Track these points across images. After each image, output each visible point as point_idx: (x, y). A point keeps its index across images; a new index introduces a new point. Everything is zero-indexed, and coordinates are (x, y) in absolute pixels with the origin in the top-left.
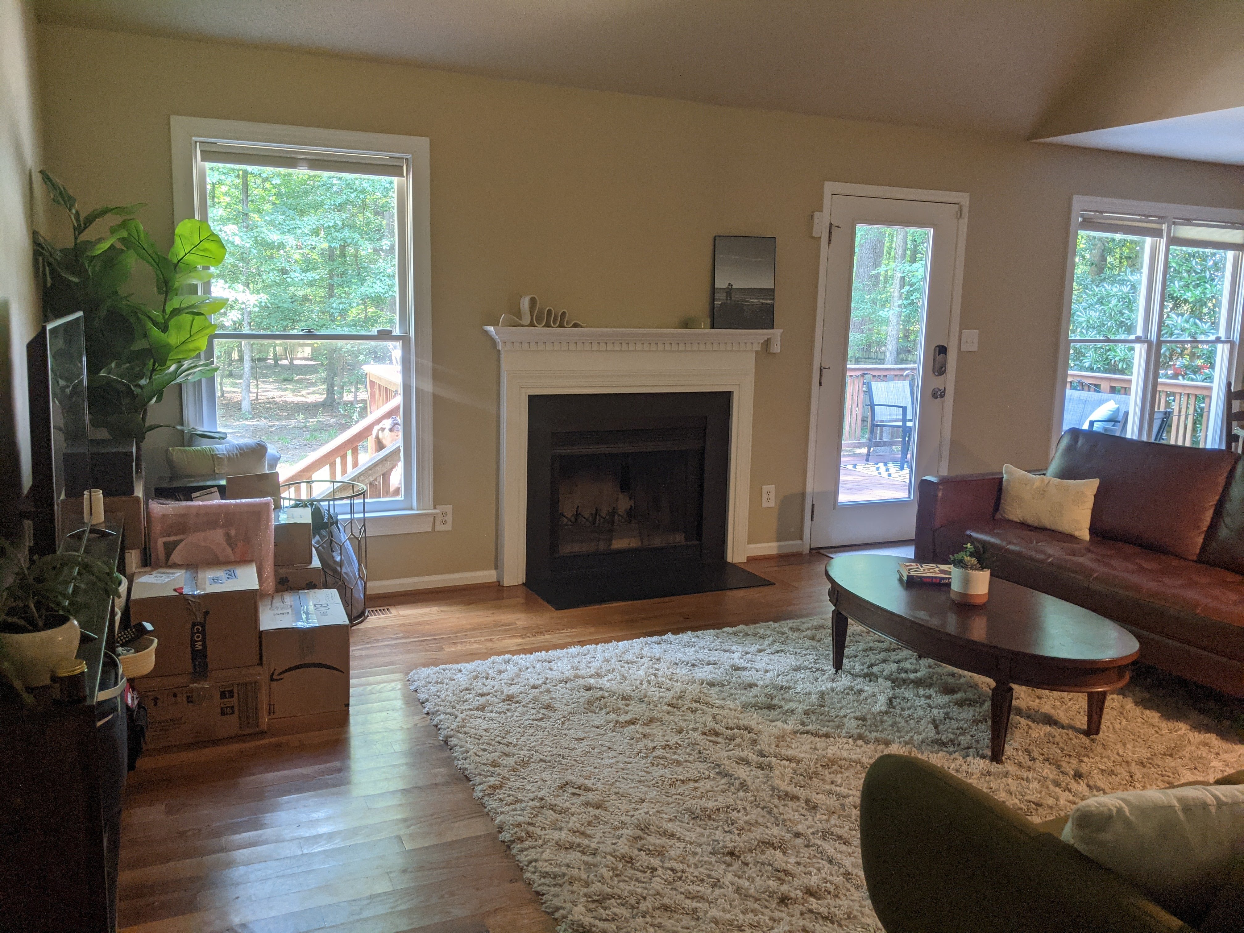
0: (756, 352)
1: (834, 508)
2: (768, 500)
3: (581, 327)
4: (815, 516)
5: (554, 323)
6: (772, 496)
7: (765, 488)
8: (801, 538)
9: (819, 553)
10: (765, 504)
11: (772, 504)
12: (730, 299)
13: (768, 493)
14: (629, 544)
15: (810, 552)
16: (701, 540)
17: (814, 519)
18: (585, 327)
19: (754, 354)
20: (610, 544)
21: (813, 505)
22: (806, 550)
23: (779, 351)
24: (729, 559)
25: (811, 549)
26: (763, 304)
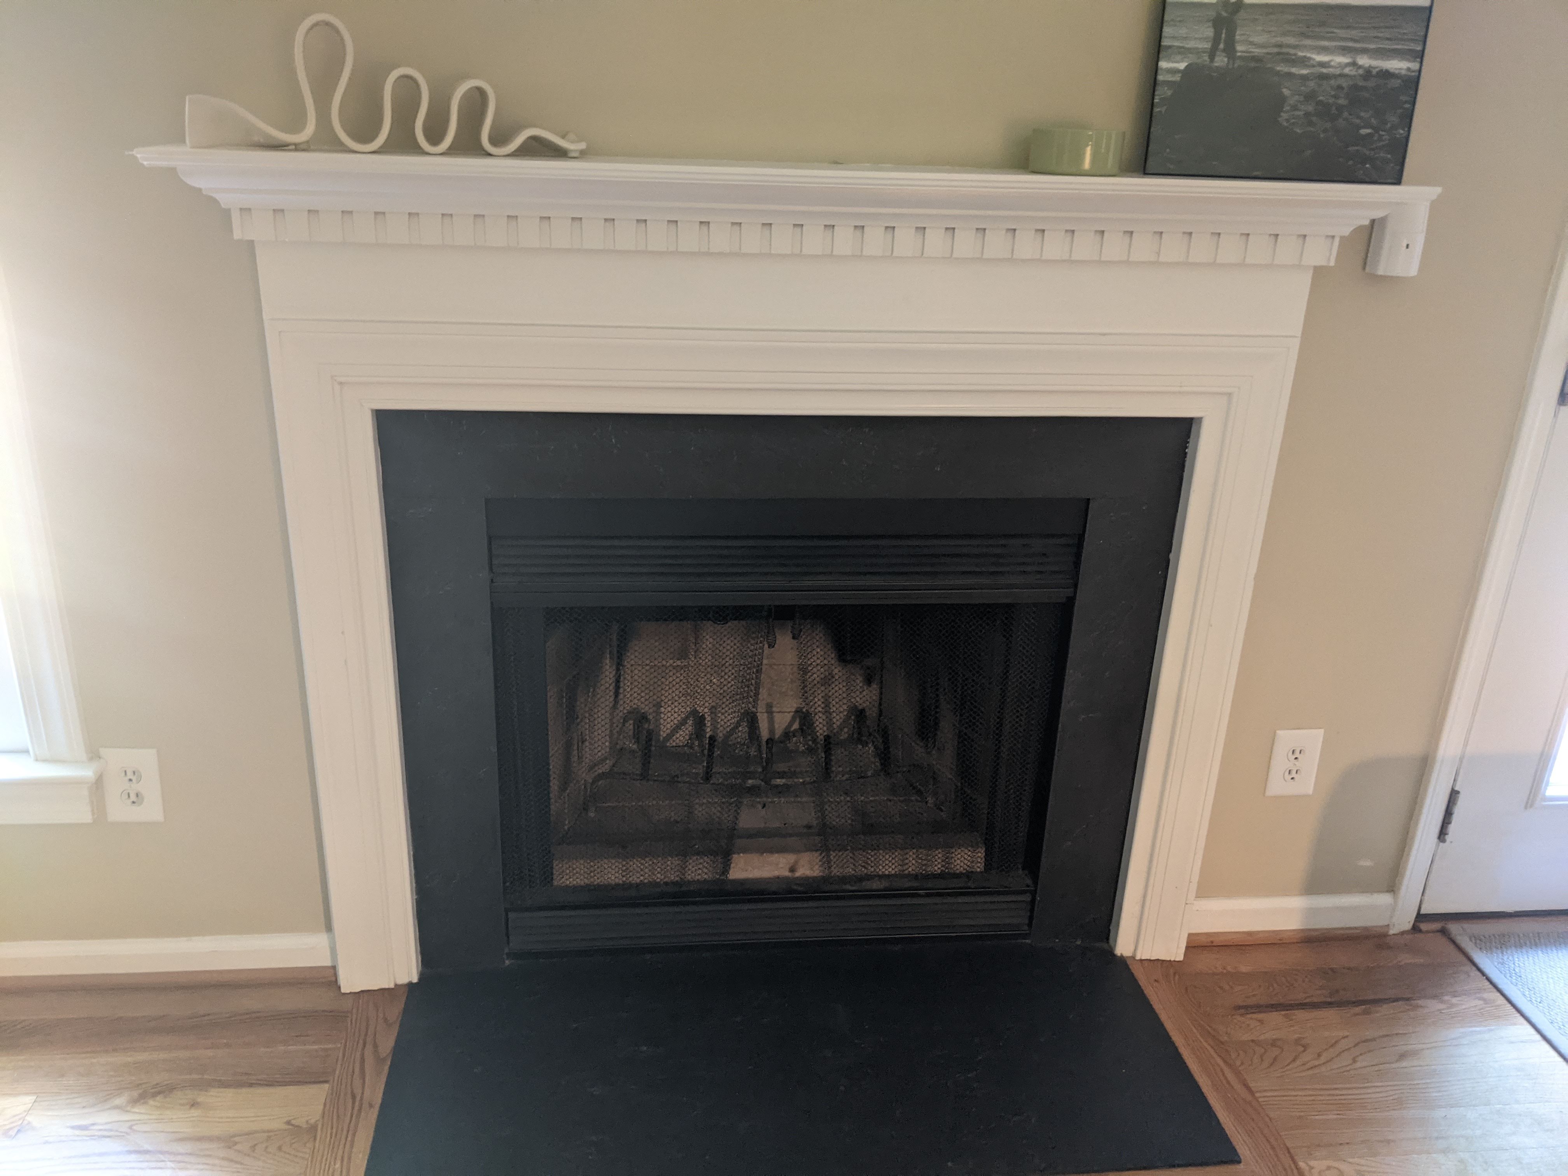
0: (1318, 271)
1: (1529, 803)
2: (1292, 774)
3: (559, 153)
4: (1452, 828)
5: (435, 135)
6: (1310, 765)
7: (1287, 738)
8: (1392, 888)
9: (1444, 932)
10: (1278, 786)
11: (1306, 785)
12: (1230, 49)
13: (1296, 753)
14: (792, 870)
15: (1415, 929)
16: (1035, 877)
17: (1448, 838)
18: (583, 155)
19: (1305, 281)
20: (726, 870)
21: (1454, 795)
22: (1404, 921)
23: (1413, 271)
24: (1123, 946)
25: (1421, 917)
26: (1368, 73)
